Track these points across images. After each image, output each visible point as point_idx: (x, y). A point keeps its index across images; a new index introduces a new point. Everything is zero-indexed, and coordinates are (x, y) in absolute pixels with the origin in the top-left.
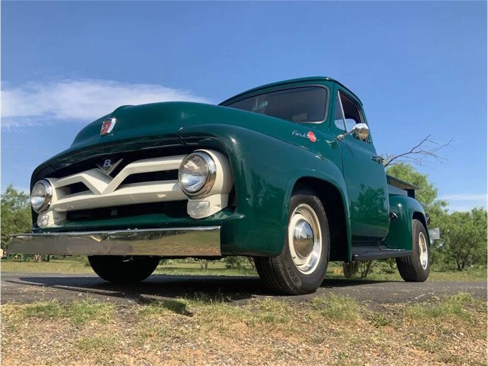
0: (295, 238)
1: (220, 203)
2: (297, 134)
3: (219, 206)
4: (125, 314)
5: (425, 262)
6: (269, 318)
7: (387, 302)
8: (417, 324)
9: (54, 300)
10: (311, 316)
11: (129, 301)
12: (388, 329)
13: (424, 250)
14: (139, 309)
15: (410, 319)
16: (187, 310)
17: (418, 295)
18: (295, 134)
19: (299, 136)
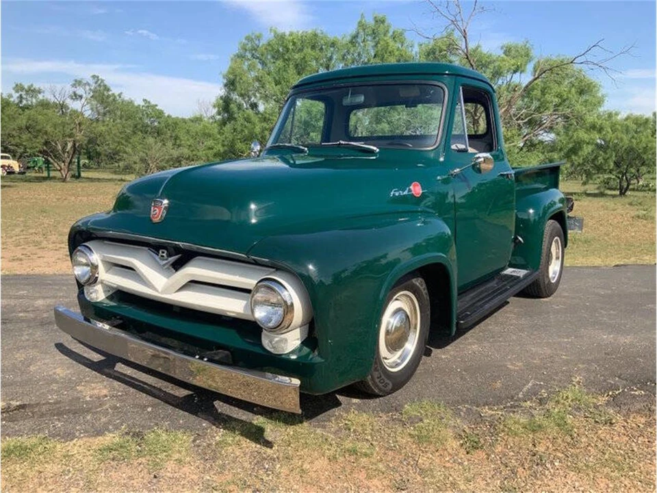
0: (388, 333)
1: (299, 337)
2: (397, 194)
3: (298, 339)
4: (201, 448)
5: (555, 273)
6: (353, 452)
7: (486, 404)
8: (512, 445)
9: (123, 427)
10: (399, 439)
11: (204, 425)
12: (480, 455)
13: (557, 258)
14: (215, 437)
15: (507, 436)
16: (267, 438)
17: (525, 385)
18: (394, 194)
19: (399, 195)
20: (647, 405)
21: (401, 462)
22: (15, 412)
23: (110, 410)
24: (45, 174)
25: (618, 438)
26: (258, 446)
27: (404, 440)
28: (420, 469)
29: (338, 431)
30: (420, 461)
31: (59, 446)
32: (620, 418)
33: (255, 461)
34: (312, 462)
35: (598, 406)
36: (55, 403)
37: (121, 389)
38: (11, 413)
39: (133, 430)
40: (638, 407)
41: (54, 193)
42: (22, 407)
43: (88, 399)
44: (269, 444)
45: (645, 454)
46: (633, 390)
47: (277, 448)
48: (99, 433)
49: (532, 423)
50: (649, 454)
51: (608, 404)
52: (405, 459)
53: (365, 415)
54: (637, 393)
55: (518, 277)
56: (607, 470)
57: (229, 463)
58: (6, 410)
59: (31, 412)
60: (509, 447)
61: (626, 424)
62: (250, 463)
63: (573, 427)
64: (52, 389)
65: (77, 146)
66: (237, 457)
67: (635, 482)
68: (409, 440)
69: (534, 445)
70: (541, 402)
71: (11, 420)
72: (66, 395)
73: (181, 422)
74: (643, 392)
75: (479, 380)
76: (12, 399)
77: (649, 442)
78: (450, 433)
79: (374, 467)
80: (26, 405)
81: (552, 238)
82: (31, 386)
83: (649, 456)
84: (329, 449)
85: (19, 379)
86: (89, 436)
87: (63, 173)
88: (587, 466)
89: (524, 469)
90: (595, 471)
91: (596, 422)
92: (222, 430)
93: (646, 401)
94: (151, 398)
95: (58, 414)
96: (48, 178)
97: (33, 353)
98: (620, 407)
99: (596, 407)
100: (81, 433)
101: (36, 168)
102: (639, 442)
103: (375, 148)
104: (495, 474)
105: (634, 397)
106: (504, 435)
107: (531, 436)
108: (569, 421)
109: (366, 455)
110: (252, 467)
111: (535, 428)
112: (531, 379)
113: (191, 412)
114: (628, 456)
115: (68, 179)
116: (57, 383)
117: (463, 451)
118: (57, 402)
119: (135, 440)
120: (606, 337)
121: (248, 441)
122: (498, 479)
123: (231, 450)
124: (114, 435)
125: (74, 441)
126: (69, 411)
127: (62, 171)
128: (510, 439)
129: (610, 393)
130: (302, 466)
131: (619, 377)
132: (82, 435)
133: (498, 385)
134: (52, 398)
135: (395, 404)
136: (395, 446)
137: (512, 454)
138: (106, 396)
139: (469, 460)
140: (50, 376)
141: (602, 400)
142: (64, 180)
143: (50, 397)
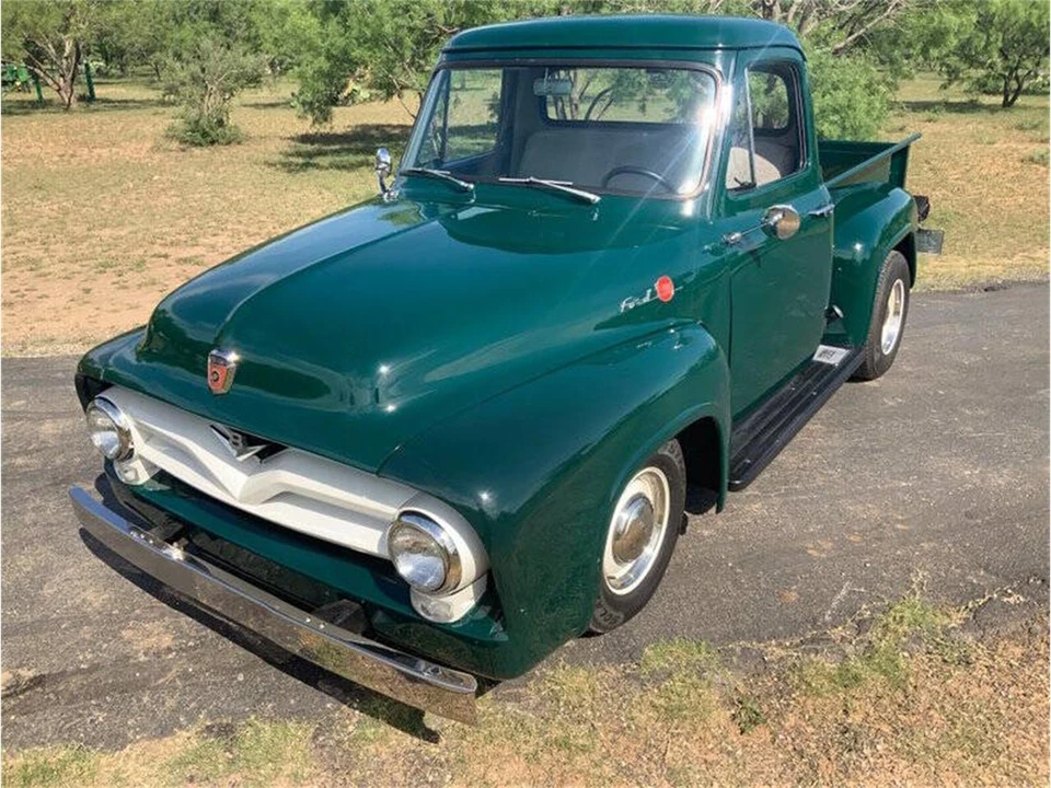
1: (473, 596)
2: (631, 306)
3: (471, 600)
4: (327, 749)
5: (890, 338)
6: (564, 744)
7: (773, 636)
8: (811, 713)
9: (201, 717)
10: (635, 713)
11: (329, 706)
12: (761, 734)
13: (896, 313)
14: (346, 727)
15: (804, 698)
16: (428, 726)
17: (835, 593)
18: (626, 308)
19: (636, 307)
20: (1027, 624)
21: (639, 757)
22: (27, 693)
23: (178, 682)
24: (33, 96)
25: (977, 690)
26: (416, 740)
27: (643, 716)
28: (669, 769)
29: (540, 704)
30: (669, 754)
31: (103, 761)
32: (982, 650)
33: (413, 768)
34: (500, 768)
35: (949, 631)
36: (91, 670)
37: (193, 634)
38: (21, 697)
39: (218, 721)
40: (1013, 628)
41: (54, 141)
42: (38, 681)
43: (142, 658)
44: (432, 737)
45: (1017, 718)
46: (1006, 594)
47: (444, 742)
48: (165, 731)
49: (844, 671)
50: (1024, 719)
51: (965, 626)
52: (645, 751)
53: (581, 672)
54: (1011, 600)
55: (831, 366)
56: (957, 754)
57: (372, 775)
58: (13, 691)
59: (53, 692)
60: (807, 717)
61: (991, 662)
62: (405, 774)
63: (907, 676)
64: (84, 640)
65: (81, 47)
66: (383, 763)
67: (999, 776)
68: (651, 714)
69: (846, 712)
70: (861, 627)
71: (25, 710)
72: (107, 651)
73: (292, 702)
74: (1022, 599)
75: (763, 586)
76: (20, 666)
77: (1025, 695)
78: (715, 697)
79: (597, 771)
80: (44, 676)
81: (890, 283)
82: (48, 633)
83: (1023, 723)
84: (526, 742)
85: (28, 618)
86: (150, 738)
87: (64, 95)
88: (926, 749)
89: (829, 759)
90: (938, 756)
91: (945, 661)
92: (357, 712)
93: (1025, 616)
94: (242, 651)
95: (98, 695)
96: (41, 104)
97: (46, 552)
98: (984, 630)
99: (946, 631)
100: (137, 733)
101: (18, 83)
102: (1010, 697)
103: (592, 197)
104: (784, 772)
105: (1006, 608)
106: (801, 695)
107: (842, 696)
108: (903, 664)
109: (584, 749)
110: (408, 780)
111: (848, 679)
112: (846, 580)
113: (306, 681)
114: (992, 725)
115: (74, 105)
116: (89, 623)
117: (734, 729)
118: (94, 668)
119: (223, 742)
120: (969, 473)
121: (400, 732)
122: (788, 780)
123: (374, 750)
124: (188, 735)
125: (127, 750)
126: (114, 687)
127: (63, 92)
128: (809, 702)
129: (970, 606)
130: (484, 777)
131: (986, 569)
132: (138, 737)
133: (793, 596)
134: (85, 658)
135: (628, 647)
136: (629, 727)
137: (810, 729)
138: (169, 650)
139: (744, 746)
140: (77, 608)
141: (957, 618)
142: (67, 108)
143: (81, 658)
